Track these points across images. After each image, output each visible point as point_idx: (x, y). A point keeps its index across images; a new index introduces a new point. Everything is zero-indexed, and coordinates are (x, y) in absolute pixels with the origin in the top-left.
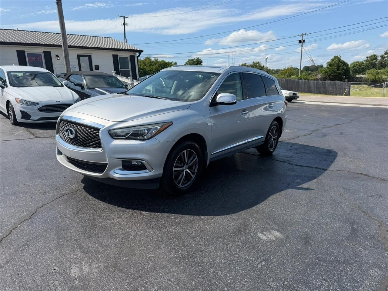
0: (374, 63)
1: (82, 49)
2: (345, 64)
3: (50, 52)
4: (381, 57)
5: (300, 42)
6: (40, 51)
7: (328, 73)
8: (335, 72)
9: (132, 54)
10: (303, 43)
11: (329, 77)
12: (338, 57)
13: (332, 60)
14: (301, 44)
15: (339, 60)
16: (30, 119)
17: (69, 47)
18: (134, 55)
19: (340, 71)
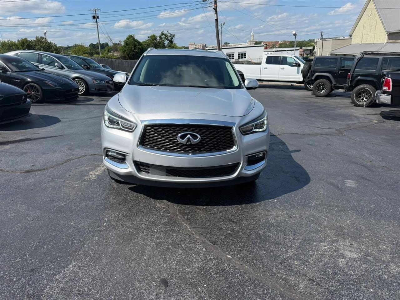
0: (155, 43)
2: (139, 43)
4: (159, 37)
5: (94, 17)
7: (127, 51)
8: (133, 51)
10: (98, 20)
11: (128, 56)
12: (132, 36)
13: (128, 39)
14: (95, 20)
15: (134, 39)
19: (137, 50)
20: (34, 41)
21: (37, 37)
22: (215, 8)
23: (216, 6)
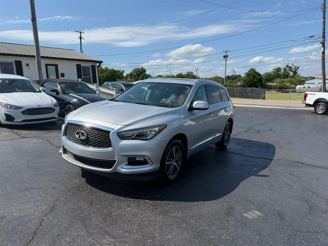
0: (279, 74)
1: (50, 59)
2: (259, 74)
3: (21, 62)
4: (284, 69)
5: (224, 57)
6: (12, 60)
7: (247, 81)
8: (252, 81)
9: (93, 64)
10: (227, 58)
11: (248, 85)
12: (254, 69)
13: (249, 71)
14: (225, 58)
15: (255, 71)
16: (14, 121)
17: (41, 58)
18: (95, 65)
19: (255, 80)
20: (186, 74)
21: (188, 72)
22: (323, 42)
23: (324, 41)
